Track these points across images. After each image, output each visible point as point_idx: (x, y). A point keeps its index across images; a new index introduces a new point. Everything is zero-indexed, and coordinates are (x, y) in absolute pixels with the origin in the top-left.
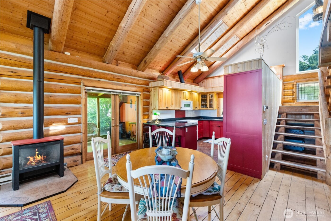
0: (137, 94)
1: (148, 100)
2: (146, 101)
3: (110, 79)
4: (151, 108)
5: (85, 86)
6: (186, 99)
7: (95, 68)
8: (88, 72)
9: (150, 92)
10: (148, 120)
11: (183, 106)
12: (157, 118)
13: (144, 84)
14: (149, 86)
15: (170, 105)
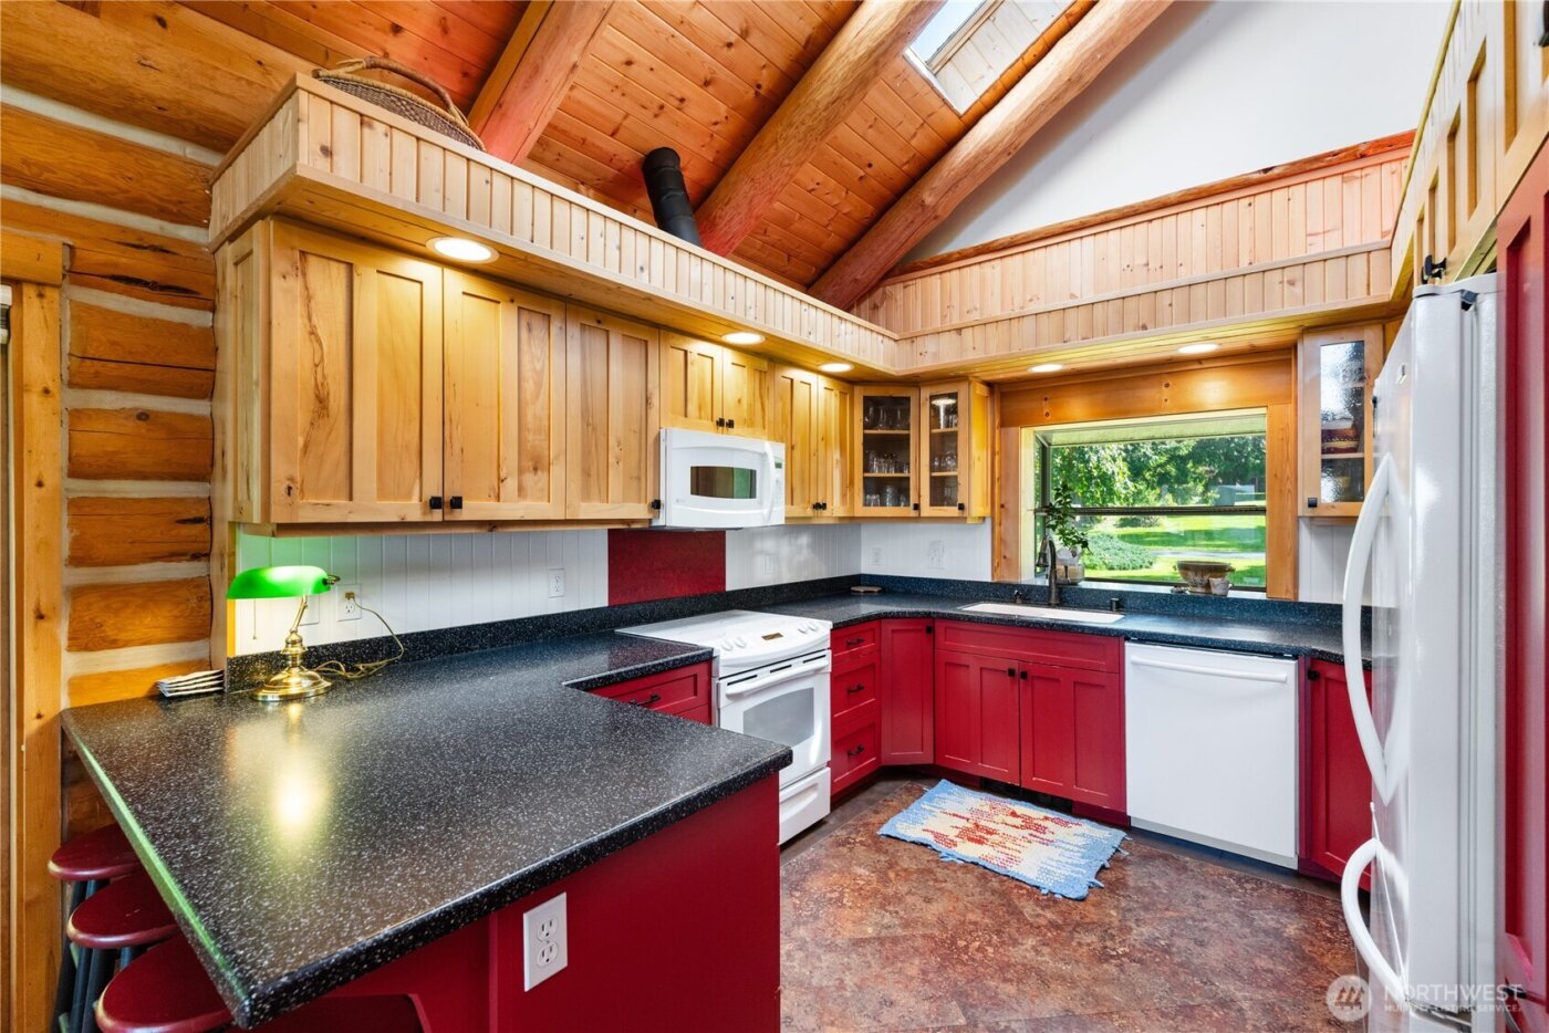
2: (143, 416)
6: (721, 423)
9: (213, 310)
10: (203, 654)
11: (675, 483)
12: (294, 637)
13: (113, 194)
14: (201, 231)
15: (502, 476)
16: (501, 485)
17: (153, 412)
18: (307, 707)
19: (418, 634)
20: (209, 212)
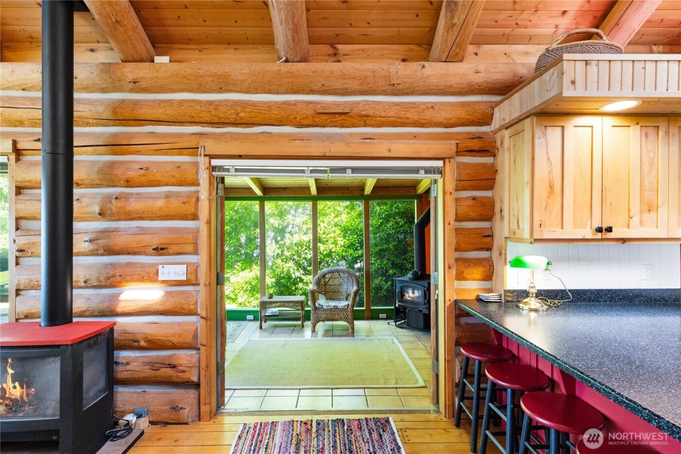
0: (422, 168)
1: (487, 194)
2: (474, 199)
3: (305, 122)
4: (502, 229)
5: (212, 157)
7: (248, 91)
8: (223, 109)
9: (494, 156)
10: (489, 286)
12: (532, 285)
13: (465, 122)
14: (489, 127)
15: (631, 215)
16: (630, 219)
17: (477, 197)
18: (539, 316)
19: (574, 290)
20: (492, 119)
